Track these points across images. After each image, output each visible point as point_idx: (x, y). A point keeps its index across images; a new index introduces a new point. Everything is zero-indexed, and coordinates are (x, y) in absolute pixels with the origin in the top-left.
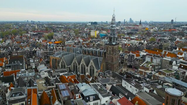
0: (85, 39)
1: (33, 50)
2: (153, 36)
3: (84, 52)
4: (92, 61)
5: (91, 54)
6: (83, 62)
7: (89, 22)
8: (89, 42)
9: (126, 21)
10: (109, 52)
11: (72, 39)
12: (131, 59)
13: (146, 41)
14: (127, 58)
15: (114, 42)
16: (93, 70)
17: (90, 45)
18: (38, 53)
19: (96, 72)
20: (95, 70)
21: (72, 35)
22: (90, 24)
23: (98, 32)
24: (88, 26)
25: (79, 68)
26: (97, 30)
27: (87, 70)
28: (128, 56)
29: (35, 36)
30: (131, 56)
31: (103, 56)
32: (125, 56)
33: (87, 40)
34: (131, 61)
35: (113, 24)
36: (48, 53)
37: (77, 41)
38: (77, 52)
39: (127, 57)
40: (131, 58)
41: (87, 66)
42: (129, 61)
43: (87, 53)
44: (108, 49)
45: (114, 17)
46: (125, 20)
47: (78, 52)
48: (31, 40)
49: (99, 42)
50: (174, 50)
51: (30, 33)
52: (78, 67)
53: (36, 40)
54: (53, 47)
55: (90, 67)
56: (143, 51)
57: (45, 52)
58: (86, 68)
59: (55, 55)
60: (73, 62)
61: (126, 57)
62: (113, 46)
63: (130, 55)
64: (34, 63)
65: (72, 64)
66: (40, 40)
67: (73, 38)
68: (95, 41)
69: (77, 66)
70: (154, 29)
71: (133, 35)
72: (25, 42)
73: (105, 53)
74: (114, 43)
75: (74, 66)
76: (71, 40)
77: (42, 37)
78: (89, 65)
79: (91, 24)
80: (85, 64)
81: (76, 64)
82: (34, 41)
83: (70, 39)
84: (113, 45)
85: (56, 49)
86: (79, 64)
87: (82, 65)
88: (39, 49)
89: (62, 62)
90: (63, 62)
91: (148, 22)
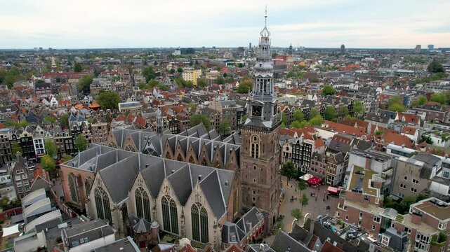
0: (170, 94)
1: (22, 135)
2: (321, 82)
3: (169, 149)
4: (197, 190)
5: (194, 156)
6: (167, 190)
7: (177, 49)
8: (180, 102)
9: (252, 46)
10: (251, 150)
11: (138, 93)
12: (303, 156)
13: (315, 96)
14: (290, 151)
15: (267, 119)
16: (205, 220)
17: (185, 110)
18: (39, 143)
19: (215, 227)
20: (212, 220)
21: (138, 81)
22: (179, 53)
23: (199, 72)
24: (174, 57)
25: (154, 208)
26: (196, 68)
27: (183, 216)
28: (293, 145)
29: (43, 88)
30: (303, 147)
31: (234, 162)
32: (285, 147)
33: (175, 96)
34: (302, 160)
35: (263, 60)
36: (67, 142)
37: (151, 98)
38: (147, 147)
39: (290, 148)
40: (303, 151)
41: (183, 203)
42: (295, 159)
43: (179, 151)
44: (248, 142)
45: (267, 39)
46: (250, 44)
47: (152, 146)
48: (27, 101)
49: (206, 103)
50: (391, 121)
51: (35, 78)
52: (151, 205)
53: (41, 100)
54: (83, 124)
55: (194, 207)
56: (323, 126)
57: (57, 140)
58: (179, 208)
59: (75, 163)
60: (135, 187)
61: (288, 149)
62: (265, 134)
63: (298, 144)
64: (12, 187)
65: (132, 194)
66: (52, 101)
67: (140, 90)
68: (195, 98)
69: (147, 202)
70: (316, 63)
71: (280, 80)
72: (8, 108)
73: (238, 153)
74: (268, 124)
75: (138, 199)
76: (133, 96)
77: (60, 90)
78: (190, 203)
79: (181, 53)
80: (174, 198)
81: (145, 194)
82: (35, 104)
83: (131, 95)
84: (265, 129)
85: (90, 128)
86: (155, 196)
87: (163, 198)
88: (41, 130)
89: (96, 190)
90: (101, 188)
91: (296, 50)
